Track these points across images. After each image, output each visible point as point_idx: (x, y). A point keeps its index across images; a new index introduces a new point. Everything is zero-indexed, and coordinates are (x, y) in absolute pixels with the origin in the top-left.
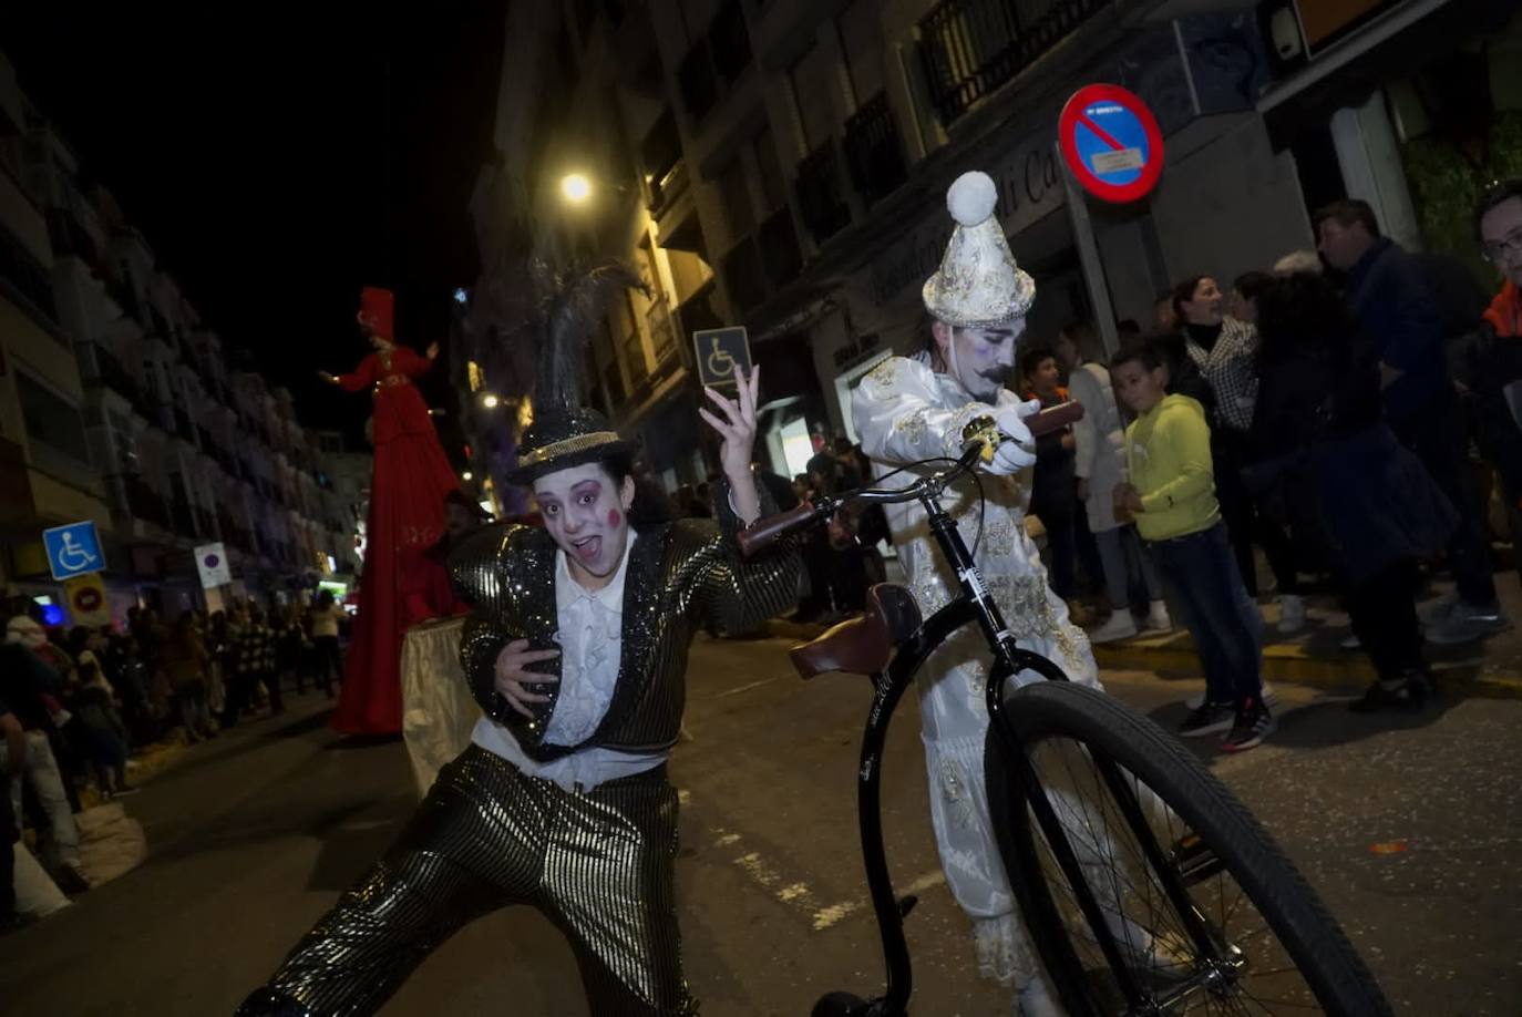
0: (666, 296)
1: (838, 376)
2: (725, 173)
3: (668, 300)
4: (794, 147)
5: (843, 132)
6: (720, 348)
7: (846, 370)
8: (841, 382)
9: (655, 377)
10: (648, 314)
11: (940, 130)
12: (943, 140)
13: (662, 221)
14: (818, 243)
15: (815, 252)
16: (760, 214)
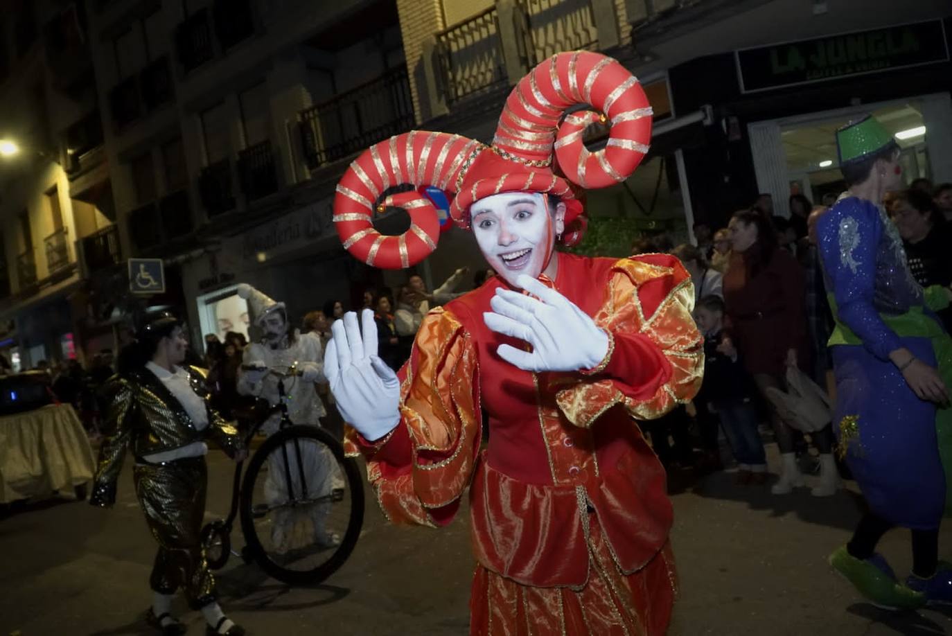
0: (65, 230)
1: (199, 295)
2: (137, 162)
3: (67, 233)
4: (198, 158)
5: (237, 158)
6: (146, 270)
7: (207, 292)
8: (201, 299)
9: (45, 281)
10: (46, 239)
11: (307, 171)
12: (308, 177)
13: (76, 182)
14: (209, 217)
15: (207, 221)
16: (161, 190)
